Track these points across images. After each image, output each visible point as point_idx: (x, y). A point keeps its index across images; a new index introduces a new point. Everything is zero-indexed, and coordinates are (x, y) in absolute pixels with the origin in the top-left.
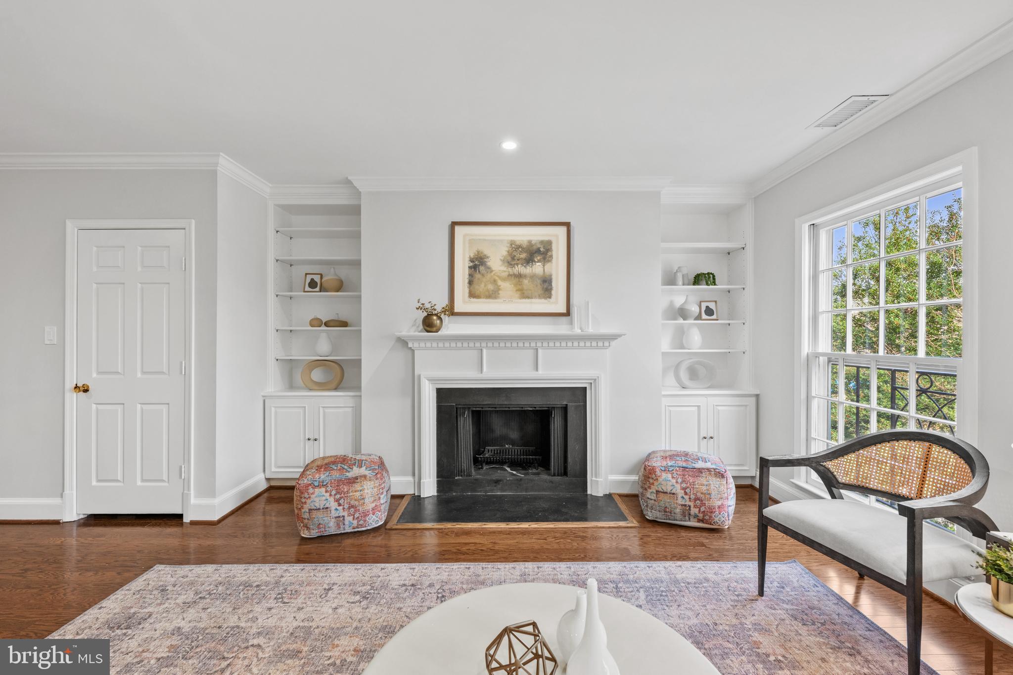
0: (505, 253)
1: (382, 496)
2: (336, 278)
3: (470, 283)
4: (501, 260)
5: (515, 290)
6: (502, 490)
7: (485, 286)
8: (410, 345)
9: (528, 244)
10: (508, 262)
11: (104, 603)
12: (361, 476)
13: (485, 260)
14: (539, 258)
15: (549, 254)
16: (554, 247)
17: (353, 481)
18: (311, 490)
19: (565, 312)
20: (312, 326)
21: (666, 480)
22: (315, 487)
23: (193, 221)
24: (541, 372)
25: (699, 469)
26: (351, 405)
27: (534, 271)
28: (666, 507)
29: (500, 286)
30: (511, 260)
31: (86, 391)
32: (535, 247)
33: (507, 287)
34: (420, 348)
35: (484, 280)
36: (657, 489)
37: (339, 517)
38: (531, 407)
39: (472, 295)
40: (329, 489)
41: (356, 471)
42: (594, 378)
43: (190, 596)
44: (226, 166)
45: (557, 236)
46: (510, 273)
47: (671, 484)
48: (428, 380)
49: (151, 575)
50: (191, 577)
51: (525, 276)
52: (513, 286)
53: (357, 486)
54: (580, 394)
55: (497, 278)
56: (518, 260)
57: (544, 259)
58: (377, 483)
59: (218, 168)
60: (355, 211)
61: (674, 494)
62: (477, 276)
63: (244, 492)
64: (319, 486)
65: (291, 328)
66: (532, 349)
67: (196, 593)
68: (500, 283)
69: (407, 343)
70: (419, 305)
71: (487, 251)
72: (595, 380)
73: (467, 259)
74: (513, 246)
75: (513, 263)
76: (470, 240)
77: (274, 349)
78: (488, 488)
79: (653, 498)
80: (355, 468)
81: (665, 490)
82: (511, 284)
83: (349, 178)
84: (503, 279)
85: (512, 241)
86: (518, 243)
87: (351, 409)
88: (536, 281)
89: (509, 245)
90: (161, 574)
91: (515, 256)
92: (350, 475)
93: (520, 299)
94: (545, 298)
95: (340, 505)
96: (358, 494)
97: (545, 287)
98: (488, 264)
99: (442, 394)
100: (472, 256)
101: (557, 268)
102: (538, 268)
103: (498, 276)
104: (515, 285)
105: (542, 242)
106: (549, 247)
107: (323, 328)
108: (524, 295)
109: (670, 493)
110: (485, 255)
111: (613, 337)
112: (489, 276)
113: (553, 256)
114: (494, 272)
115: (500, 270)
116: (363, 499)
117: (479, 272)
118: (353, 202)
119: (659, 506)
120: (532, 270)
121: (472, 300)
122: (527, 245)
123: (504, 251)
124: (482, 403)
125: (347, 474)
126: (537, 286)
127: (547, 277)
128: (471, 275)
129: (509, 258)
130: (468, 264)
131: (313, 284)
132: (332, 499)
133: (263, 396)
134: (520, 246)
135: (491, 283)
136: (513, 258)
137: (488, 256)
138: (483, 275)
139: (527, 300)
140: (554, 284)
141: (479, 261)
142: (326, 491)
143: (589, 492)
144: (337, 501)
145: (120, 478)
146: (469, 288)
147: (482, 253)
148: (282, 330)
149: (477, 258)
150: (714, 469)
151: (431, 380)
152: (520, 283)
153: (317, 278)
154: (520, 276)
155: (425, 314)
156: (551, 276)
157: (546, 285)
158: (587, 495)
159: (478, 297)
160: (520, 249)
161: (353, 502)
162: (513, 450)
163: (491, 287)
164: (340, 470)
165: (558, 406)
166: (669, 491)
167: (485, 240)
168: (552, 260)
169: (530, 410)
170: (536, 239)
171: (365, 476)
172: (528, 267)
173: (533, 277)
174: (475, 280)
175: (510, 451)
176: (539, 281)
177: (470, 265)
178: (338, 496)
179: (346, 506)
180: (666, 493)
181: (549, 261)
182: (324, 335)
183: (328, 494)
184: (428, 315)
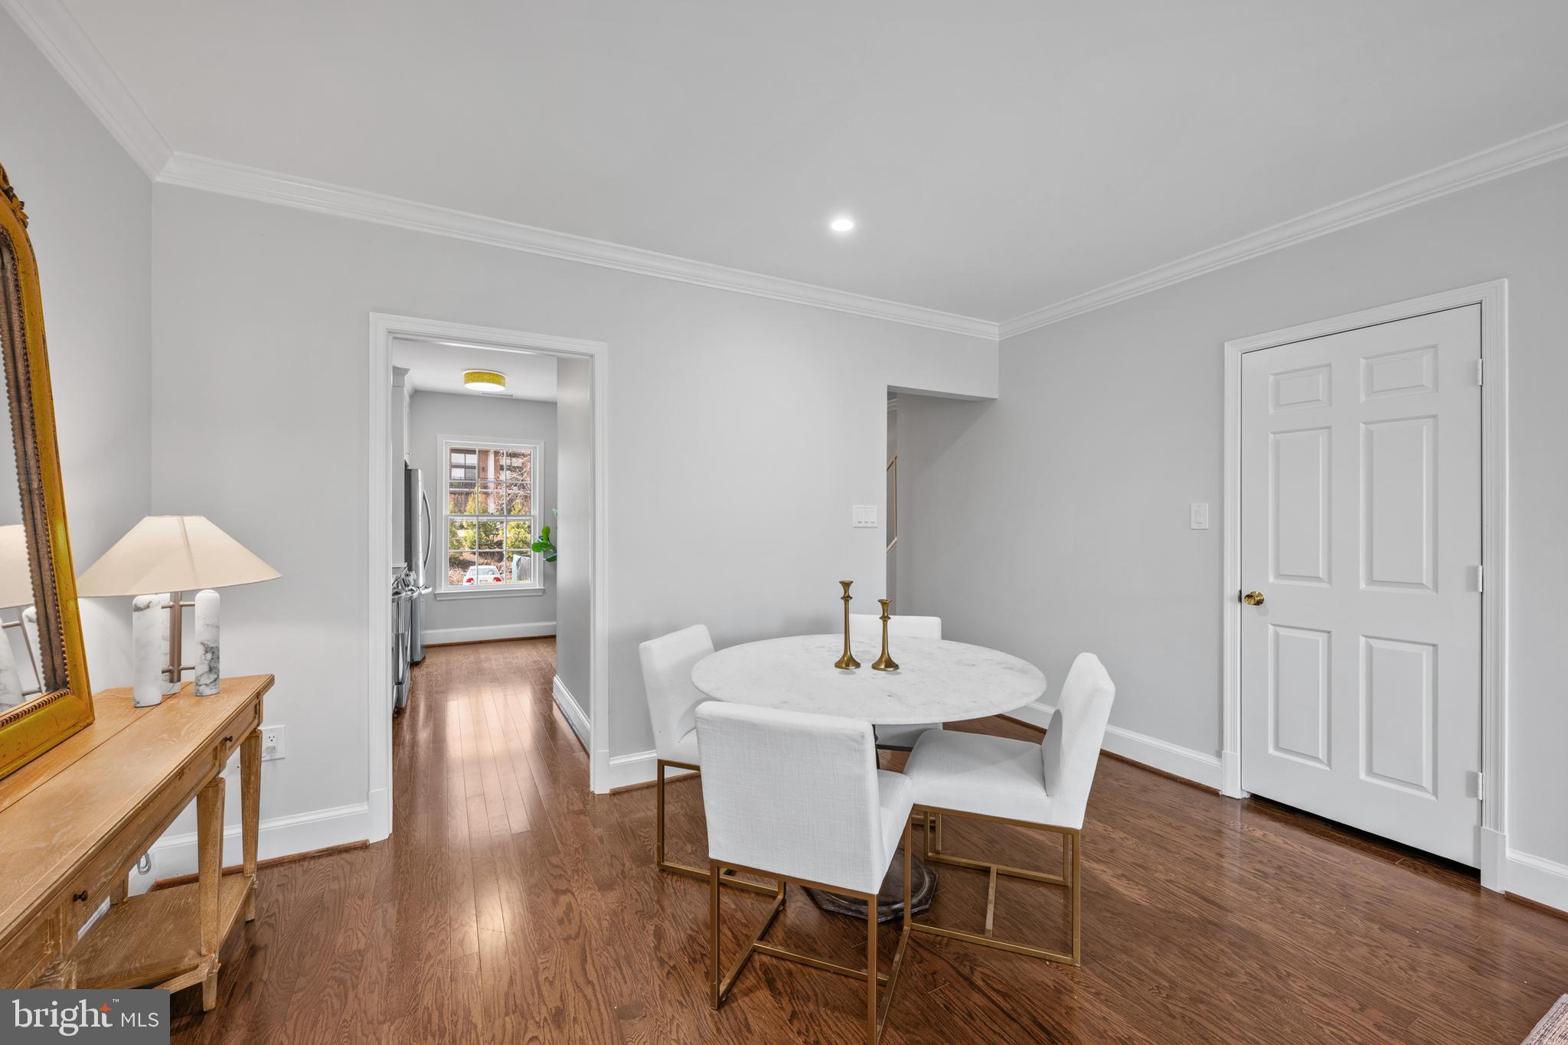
23: (1506, 281)
31: (1258, 603)
145: (1322, 755)
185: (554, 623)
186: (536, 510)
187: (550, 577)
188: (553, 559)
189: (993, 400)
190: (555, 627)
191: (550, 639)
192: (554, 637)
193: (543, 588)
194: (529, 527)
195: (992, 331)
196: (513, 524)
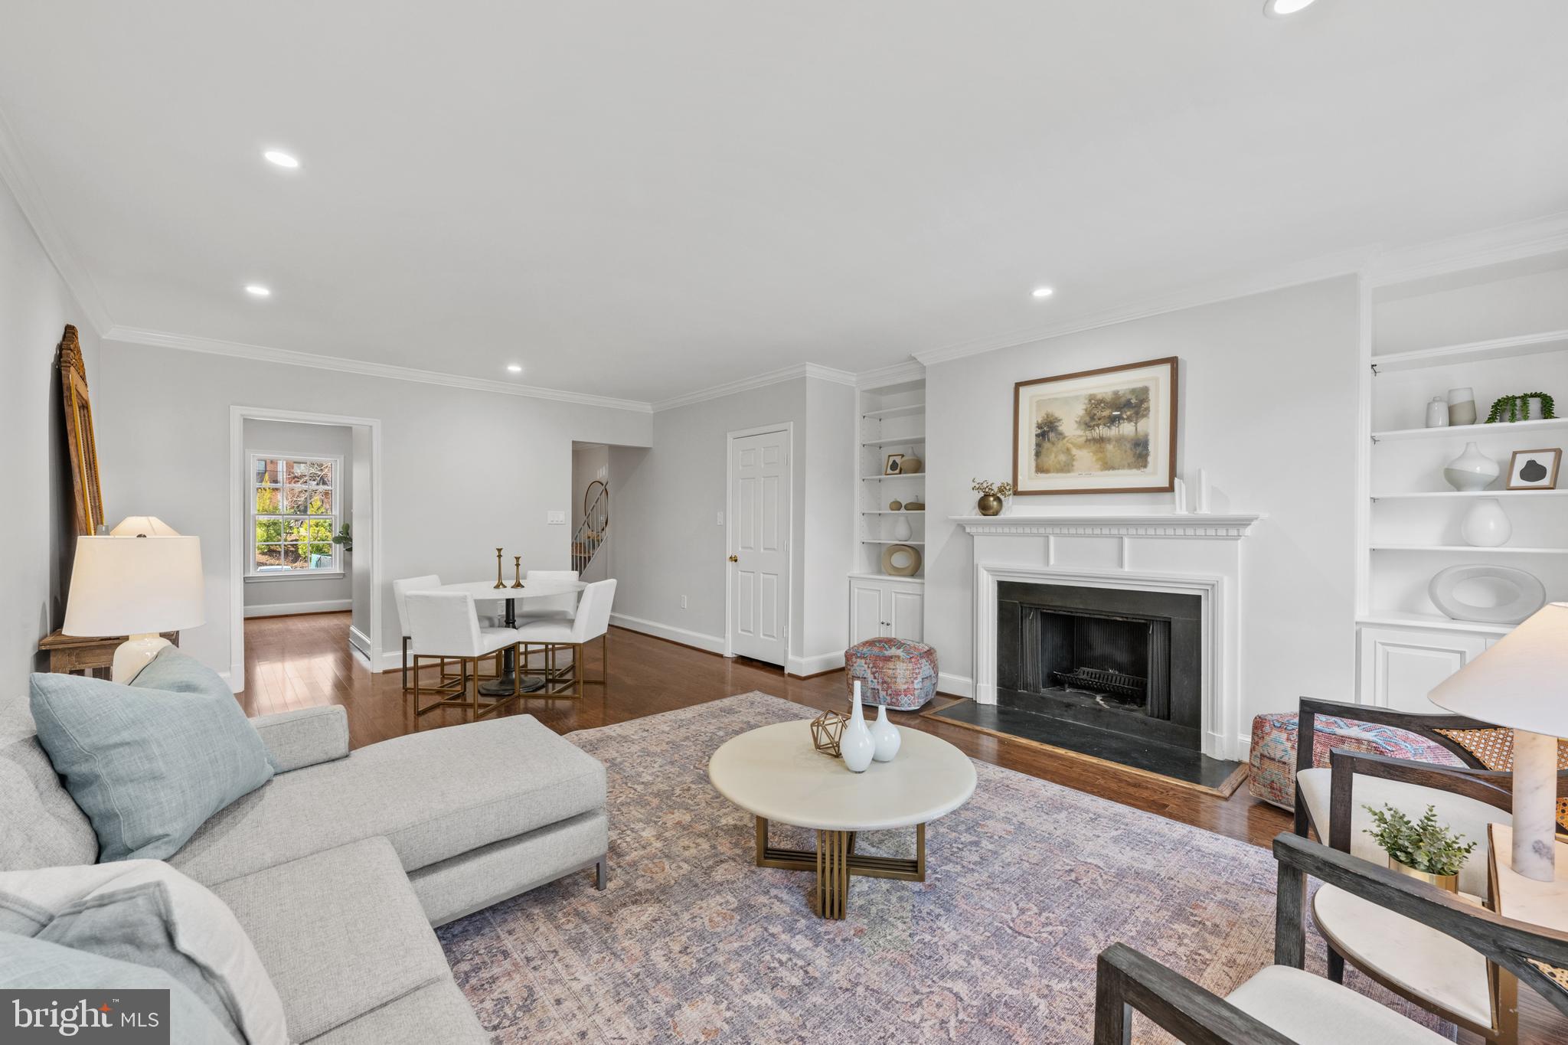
0: (1081, 412)
1: (916, 681)
2: (915, 458)
3: (1038, 454)
4: (1076, 422)
5: (1094, 459)
6: (1075, 718)
7: (1056, 457)
8: (968, 530)
9: (1113, 396)
10: (1086, 424)
11: (724, 700)
12: (896, 656)
13: (1056, 424)
14: (1128, 413)
15: (1145, 405)
16: (1152, 395)
17: (889, 659)
18: (854, 660)
19: (1168, 486)
20: (892, 510)
21: (1276, 741)
22: (857, 657)
23: (792, 423)
24: (1127, 569)
25: (1342, 737)
26: (919, 593)
27: (1121, 432)
28: (1273, 782)
29: (1074, 456)
30: (1090, 420)
31: (736, 561)
32: (1123, 400)
33: (1085, 457)
34: (979, 534)
35: (1054, 449)
36: (1262, 752)
37: (874, 689)
38: (1122, 617)
39: (1040, 469)
40: (868, 661)
41: (893, 651)
42: (1213, 582)
43: (763, 710)
44: (814, 372)
45: (1156, 380)
46: (1089, 438)
47: (1282, 747)
48: (987, 570)
49: (751, 695)
50: (770, 702)
51: (1109, 440)
52: (1091, 454)
53: (891, 665)
54: (1192, 604)
55: (1070, 446)
56: (1099, 419)
57: (1137, 413)
58: (910, 666)
59: (807, 375)
60: (920, 385)
61: (1284, 763)
62: (1046, 445)
63: (828, 661)
64: (861, 658)
65: (881, 512)
66: (1113, 537)
67: (767, 710)
68: (1074, 451)
69: (964, 529)
70: (975, 484)
71: (1058, 412)
72: (1213, 585)
73: (1034, 426)
74: (1093, 401)
75: (1092, 424)
76: (1037, 402)
77: (860, 532)
78: (1057, 711)
79: (1256, 764)
80: (893, 648)
81: (1273, 756)
82: (1089, 452)
83: (913, 355)
84: (1079, 447)
85: (1091, 395)
86: (1099, 397)
87: (919, 597)
88: (1125, 445)
89: (1086, 401)
90: (757, 696)
91: (1095, 415)
92: (887, 653)
93: (1102, 470)
94: (1138, 467)
95: (875, 678)
96: (891, 672)
97: (1138, 452)
98: (1060, 428)
99: (1006, 589)
100: (1040, 421)
101: (1156, 426)
102: (1127, 429)
103: (1072, 443)
104: (1095, 453)
105: (1133, 391)
106: (1144, 397)
107: (903, 511)
108: (1107, 466)
109: (1279, 761)
110: (1056, 418)
111: (1243, 523)
112: (1060, 444)
113: (1151, 409)
114: (1066, 439)
115: (1074, 436)
116: (895, 678)
117: (1049, 440)
118: (917, 377)
119: (1264, 778)
120: (1119, 431)
121: (1040, 475)
122: (1112, 399)
123: (1079, 410)
124: (1051, 604)
125: (885, 652)
126: (1126, 451)
127: (1141, 438)
128: (1038, 445)
129: (1087, 419)
130: (1035, 431)
131: (894, 466)
132: (869, 671)
133: (849, 577)
134: (1102, 401)
135: (1063, 452)
136: (1092, 418)
137: (1060, 418)
138: (1053, 444)
139: (1111, 472)
140: (1151, 448)
141: (1048, 427)
142: (866, 663)
143: (1203, 751)
144: (873, 673)
145: (752, 630)
146: (1036, 460)
147: (1052, 416)
148: (868, 513)
149: (1046, 423)
150: (1369, 742)
151: (992, 571)
152: (1101, 450)
153: (898, 460)
154: (1101, 440)
155: (982, 494)
156: (1147, 436)
157: (1139, 450)
158: (1200, 754)
159: (1047, 471)
160: (1102, 405)
161: (886, 679)
162: (1118, 678)
163: (1062, 458)
164: (881, 647)
165: (1158, 619)
166: (1278, 757)
167: (1056, 399)
168: (1148, 414)
169: (1119, 621)
170: (1125, 388)
171: (899, 657)
172: (1113, 428)
173: (1120, 440)
174: (1044, 451)
175: (1114, 678)
176: (1129, 446)
177: (1037, 433)
178: (874, 670)
179: (880, 681)
180: (1274, 759)
181: (1144, 416)
182: (902, 519)
183: (866, 666)
184: (985, 495)
185: (350, 601)
186: (337, 511)
187: (348, 564)
188: (350, 550)
189: (650, 448)
190: (351, 603)
191: (349, 612)
192: (351, 611)
193: (342, 572)
194: (330, 525)
195: (648, 408)
196: (313, 522)
